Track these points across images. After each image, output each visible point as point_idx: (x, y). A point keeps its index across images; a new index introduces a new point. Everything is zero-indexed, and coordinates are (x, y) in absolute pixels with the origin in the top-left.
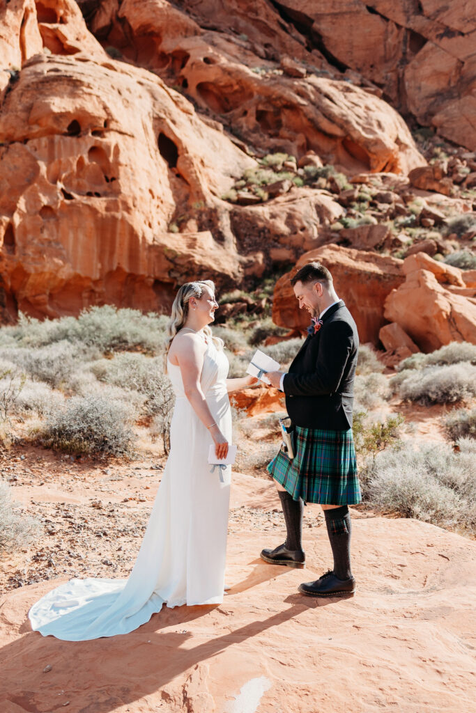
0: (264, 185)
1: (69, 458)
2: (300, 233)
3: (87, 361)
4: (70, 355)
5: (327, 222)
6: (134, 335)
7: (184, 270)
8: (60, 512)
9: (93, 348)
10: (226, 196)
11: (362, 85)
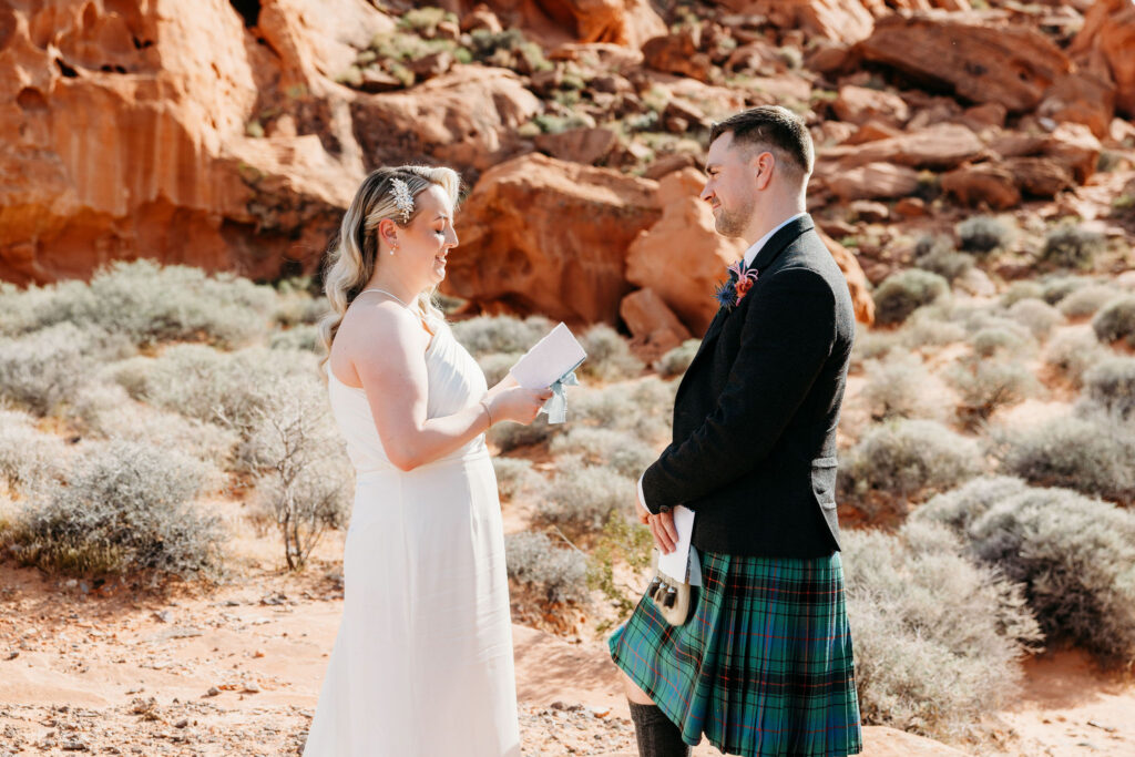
0: (407, 60)
1: (78, 586)
2: (470, 140)
3: (108, 360)
4: (77, 351)
5: (513, 123)
6: (192, 313)
7: (274, 201)
8: (57, 735)
9: (119, 336)
10: (342, 78)
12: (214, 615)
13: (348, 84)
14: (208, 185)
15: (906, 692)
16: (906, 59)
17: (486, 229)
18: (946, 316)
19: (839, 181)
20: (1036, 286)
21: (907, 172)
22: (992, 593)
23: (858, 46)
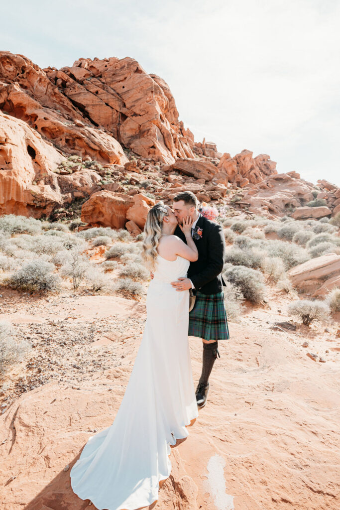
0: (70, 167)
1: (27, 294)
2: (85, 186)
5: (95, 182)
6: (24, 227)
7: (40, 200)
8: (33, 331)
9: (7, 232)
10: (55, 171)
11: (105, 132)
12: (60, 300)
13: (57, 173)
14: (24, 196)
16: (183, 168)
17: (93, 207)
19: (171, 196)
23: (172, 165)
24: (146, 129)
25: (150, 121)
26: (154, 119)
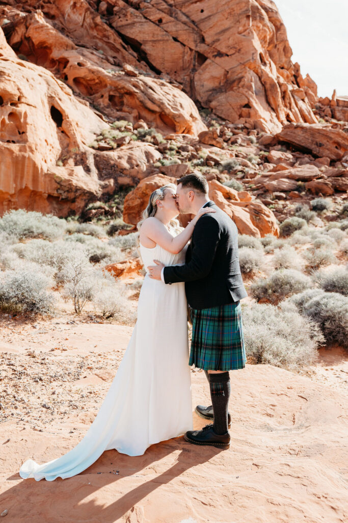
0: (114, 139)
1: (8, 316)
2: (136, 168)
3: (9, 244)
5: (152, 162)
6: (38, 228)
7: (66, 189)
8: (4, 361)
9: (12, 236)
10: (91, 145)
11: (171, 83)
12: (52, 327)
13: (93, 148)
14: (43, 183)
15: (276, 355)
16: (294, 141)
17: (142, 200)
18: (305, 234)
19: (268, 184)
20: (338, 224)
21: (293, 182)
22: (308, 326)
23: (277, 135)
24: (235, 77)
25: (243, 64)
26: (249, 60)
